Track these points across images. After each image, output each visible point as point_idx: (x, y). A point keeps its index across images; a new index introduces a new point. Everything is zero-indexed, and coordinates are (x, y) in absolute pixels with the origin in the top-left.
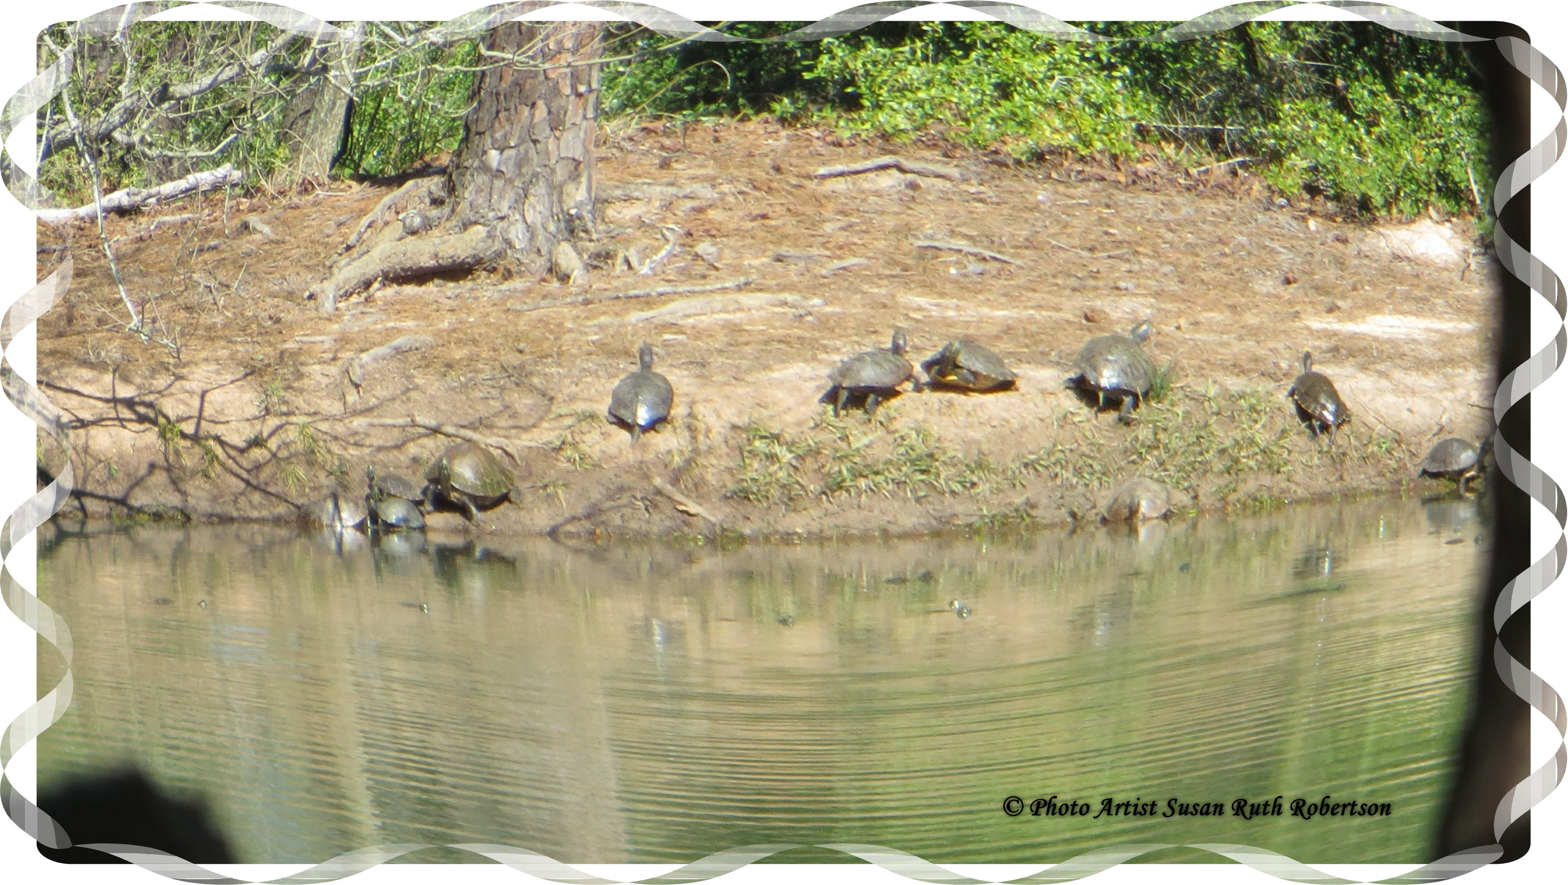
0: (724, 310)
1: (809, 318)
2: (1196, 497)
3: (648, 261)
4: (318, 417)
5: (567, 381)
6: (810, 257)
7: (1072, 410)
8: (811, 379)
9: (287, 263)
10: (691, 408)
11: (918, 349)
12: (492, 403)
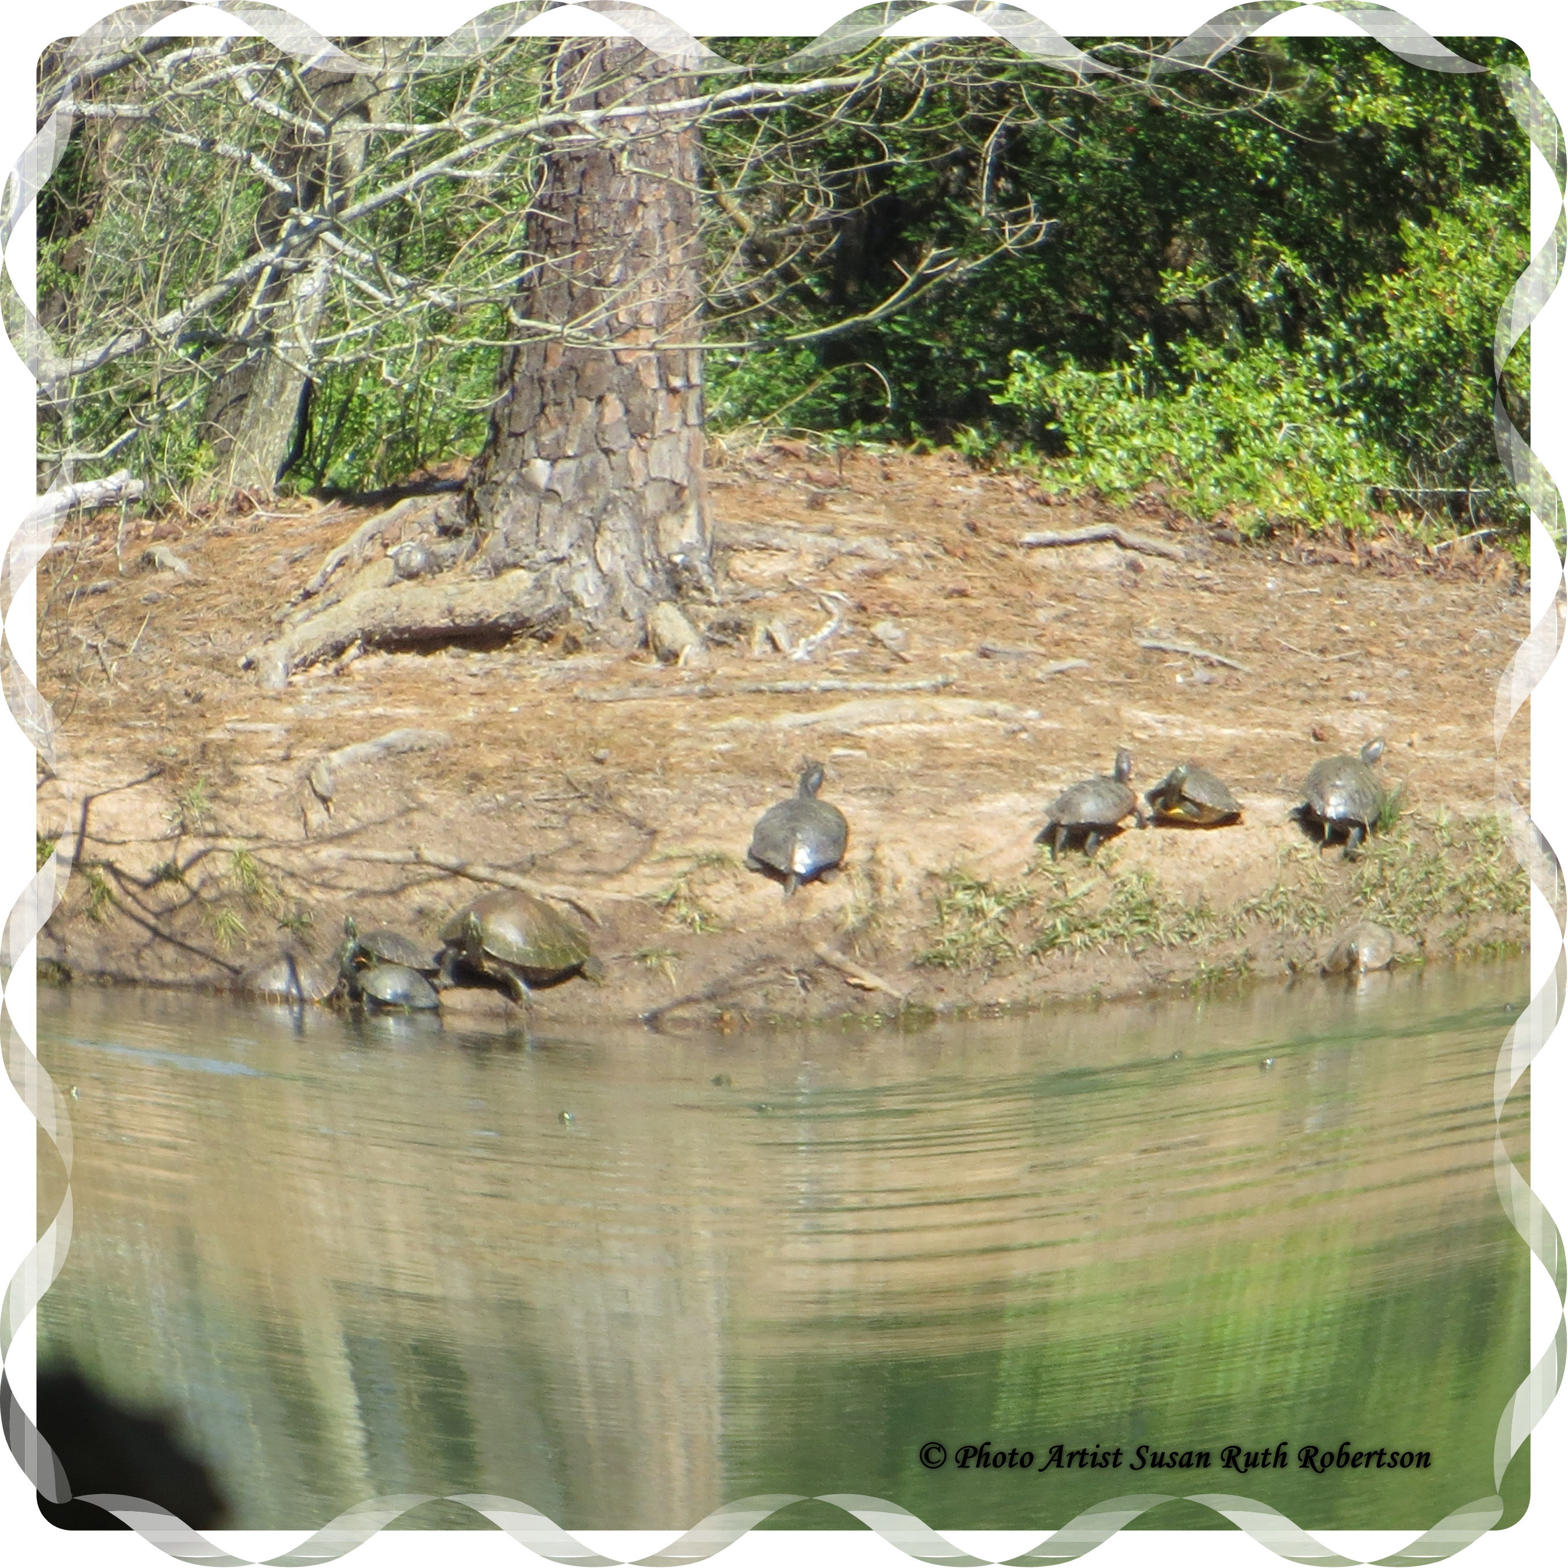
0: (917, 719)
1: (1024, 736)
2: (1422, 944)
3: (802, 641)
4: (263, 843)
5: (680, 809)
6: (1021, 655)
7: (1296, 844)
8: (1026, 813)
9: (211, 615)
10: (873, 850)
11: (1143, 777)
12: (552, 834)
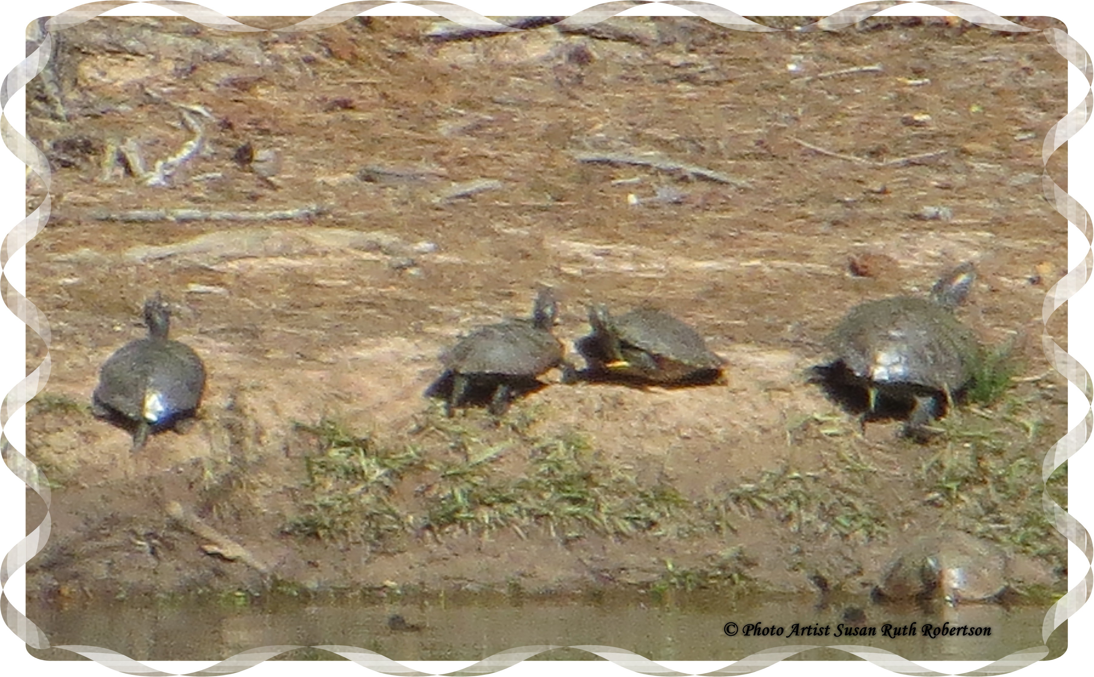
0: (286, 252)
1: (413, 271)
3: (160, 164)
6: (415, 177)
7: (817, 416)
8: (415, 361)
10: (234, 397)
11: (572, 321)
